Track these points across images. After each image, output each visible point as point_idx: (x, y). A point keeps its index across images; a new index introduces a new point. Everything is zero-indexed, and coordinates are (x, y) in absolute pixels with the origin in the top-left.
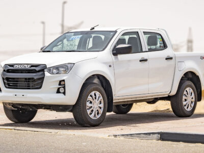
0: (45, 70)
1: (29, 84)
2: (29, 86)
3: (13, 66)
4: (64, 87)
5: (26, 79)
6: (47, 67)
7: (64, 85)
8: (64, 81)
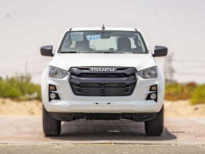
0: (136, 74)
1: (104, 90)
2: (104, 93)
3: (88, 69)
4: (156, 93)
5: (101, 84)
6: (138, 70)
7: (157, 90)
8: (156, 86)
